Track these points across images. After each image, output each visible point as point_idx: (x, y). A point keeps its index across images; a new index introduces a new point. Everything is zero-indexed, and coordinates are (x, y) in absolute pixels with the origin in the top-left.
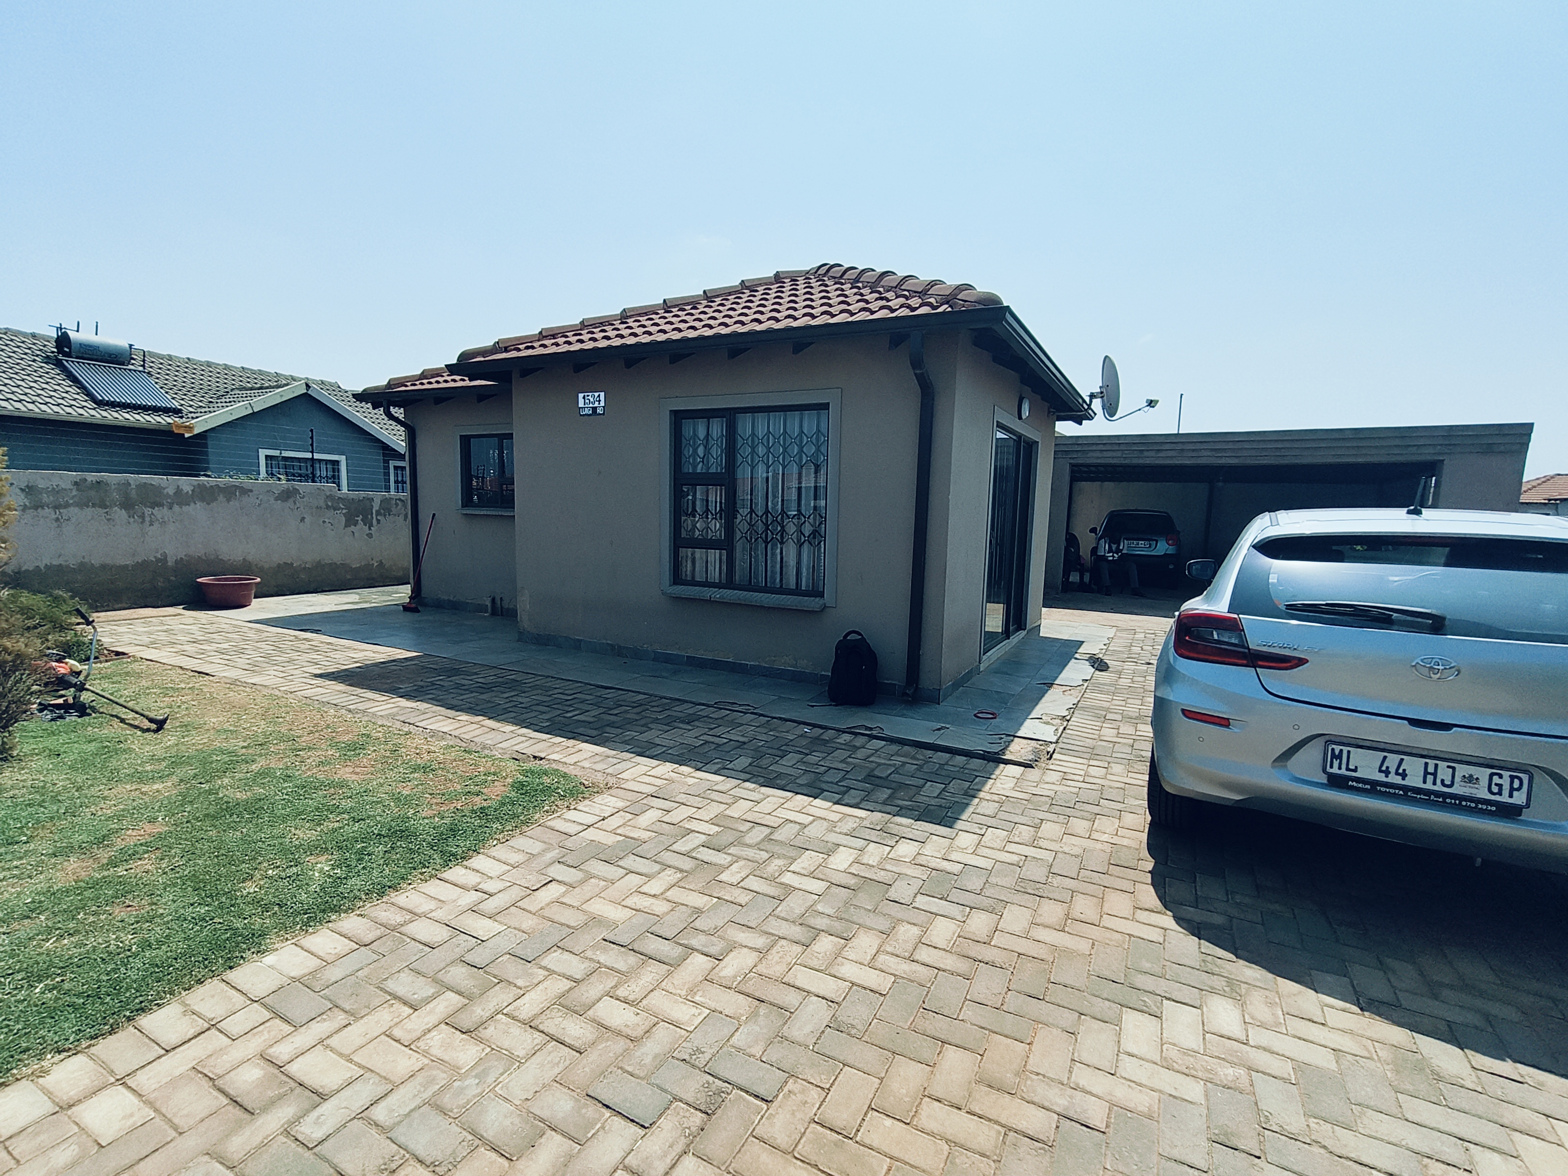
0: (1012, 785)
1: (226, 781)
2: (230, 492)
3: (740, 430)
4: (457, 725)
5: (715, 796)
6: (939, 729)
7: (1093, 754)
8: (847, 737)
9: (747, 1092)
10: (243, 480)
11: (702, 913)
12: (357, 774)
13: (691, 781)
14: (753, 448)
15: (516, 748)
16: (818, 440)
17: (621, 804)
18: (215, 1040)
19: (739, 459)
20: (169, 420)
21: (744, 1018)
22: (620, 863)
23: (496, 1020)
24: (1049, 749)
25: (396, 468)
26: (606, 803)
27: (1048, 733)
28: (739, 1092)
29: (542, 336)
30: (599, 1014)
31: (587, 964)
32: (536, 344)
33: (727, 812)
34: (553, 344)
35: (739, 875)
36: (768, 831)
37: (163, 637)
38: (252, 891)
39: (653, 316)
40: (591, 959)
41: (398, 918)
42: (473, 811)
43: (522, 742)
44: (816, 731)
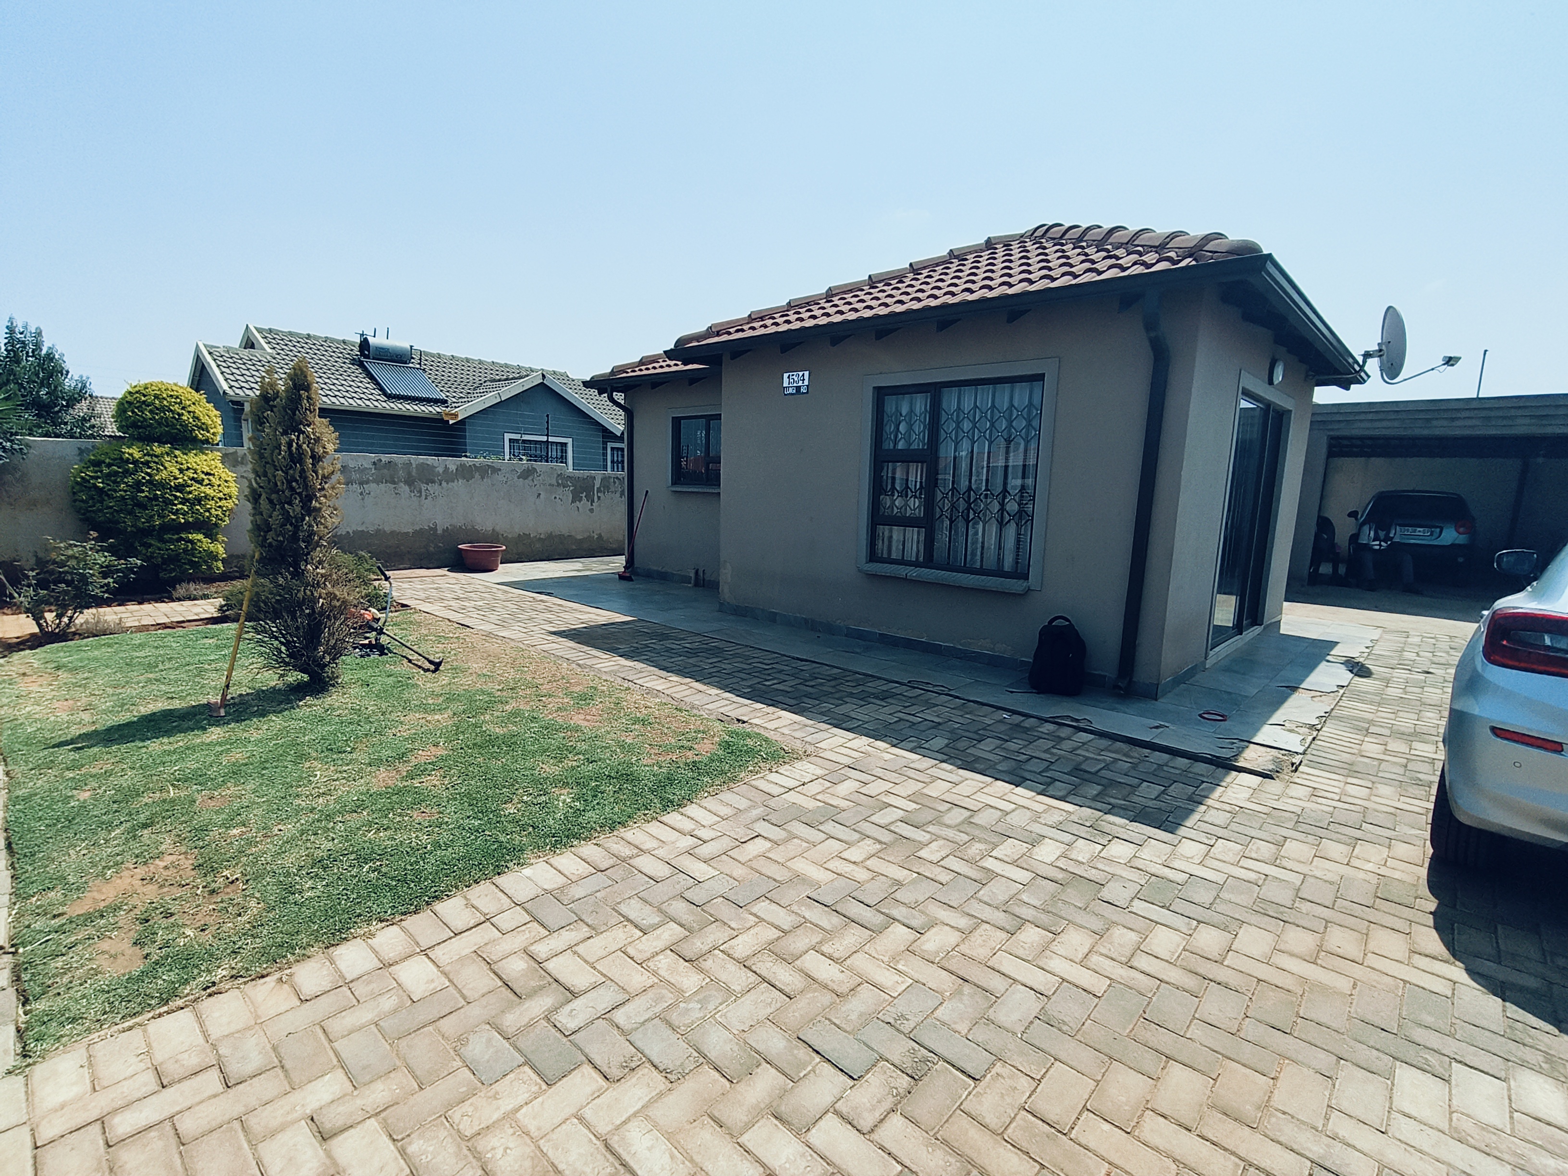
0: (1248, 796)
1: (488, 717)
2: (484, 471)
3: (945, 405)
4: (669, 685)
5: (911, 773)
6: (1157, 727)
7: (1351, 770)
8: (1049, 727)
9: (953, 1066)
10: (492, 460)
11: (902, 885)
12: (589, 721)
13: (887, 756)
14: (958, 423)
15: (722, 710)
16: (1029, 413)
17: (820, 772)
18: (487, 932)
19: (943, 435)
20: (438, 410)
21: (948, 994)
22: (821, 828)
23: (714, 955)
24: (1294, 761)
25: (613, 449)
26: (805, 769)
27: (1293, 742)
28: (945, 1064)
29: (751, 319)
30: (806, 965)
31: (793, 917)
32: (745, 327)
33: (925, 791)
34: (761, 326)
35: (939, 854)
36: (968, 814)
37: (434, 593)
38: (512, 812)
39: (859, 293)
40: (796, 913)
41: (626, 851)
42: (686, 764)
43: (726, 705)
44: (1018, 719)
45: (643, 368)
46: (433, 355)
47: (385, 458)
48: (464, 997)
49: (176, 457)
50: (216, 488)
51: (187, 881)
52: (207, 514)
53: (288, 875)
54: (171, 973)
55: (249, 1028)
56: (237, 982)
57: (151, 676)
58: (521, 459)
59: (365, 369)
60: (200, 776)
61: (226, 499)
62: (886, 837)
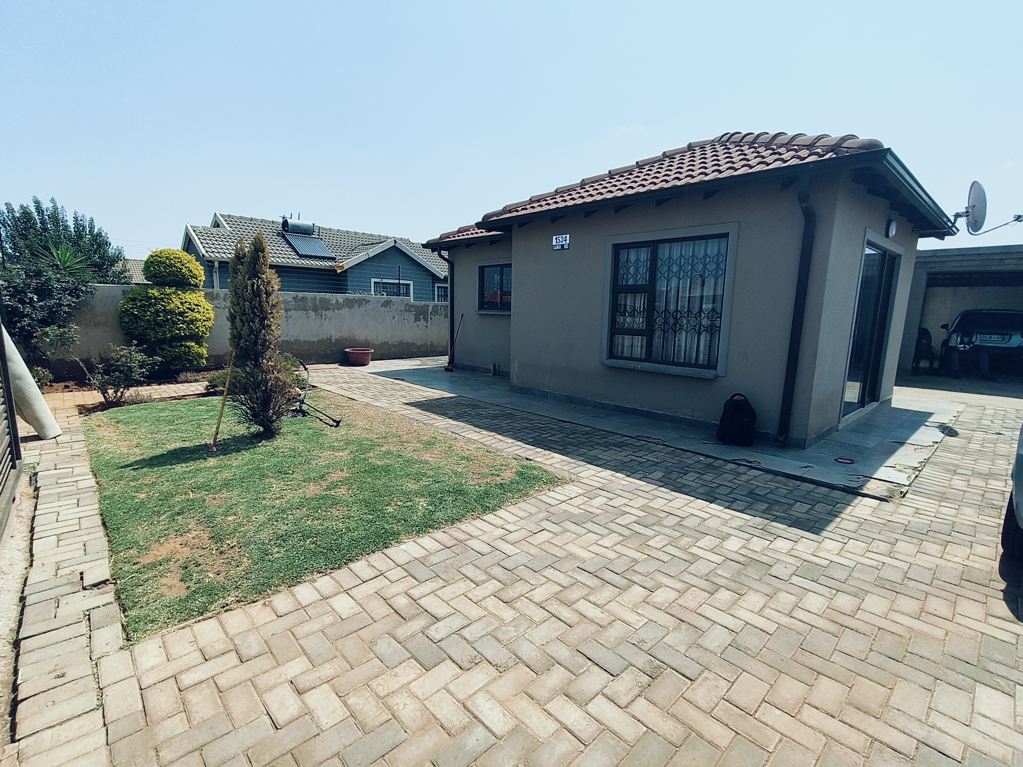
0: (870, 512)
1: (371, 454)
2: (360, 302)
3: (660, 255)
4: (481, 436)
5: (640, 493)
6: (805, 467)
7: (943, 497)
8: (731, 466)
9: (677, 671)
10: (364, 296)
11: (638, 562)
12: (433, 458)
13: (624, 483)
14: (669, 267)
15: (516, 452)
16: (718, 259)
17: (581, 491)
18: (382, 582)
19: (659, 275)
21: (671, 629)
22: (584, 525)
23: (521, 599)
24: (902, 490)
25: (439, 287)
26: (571, 490)
27: (902, 478)
28: (672, 670)
29: (531, 201)
30: (579, 608)
31: (570, 579)
32: (528, 207)
33: (650, 504)
34: (538, 206)
35: (661, 543)
36: (679, 519)
37: (332, 379)
38: (391, 511)
39: (603, 182)
40: (571, 577)
41: (462, 537)
42: (496, 485)
43: (519, 449)
44: (711, 460)
45: (460, 234)
46: (326, 229)
47: (300, 295)
48: (372, 619)
49: (178, 295)
50: (202, 314)
51: (207, 546)
52: (197, 330)
53: (263, 544)
54: (203, 598)
55: (249, 630)
56: (240, 604)
57: (172, 427)
58: (383, 295)
59: (286, 239)
60: (207, 486)
61: (207, 321)
62: (626, 532)
